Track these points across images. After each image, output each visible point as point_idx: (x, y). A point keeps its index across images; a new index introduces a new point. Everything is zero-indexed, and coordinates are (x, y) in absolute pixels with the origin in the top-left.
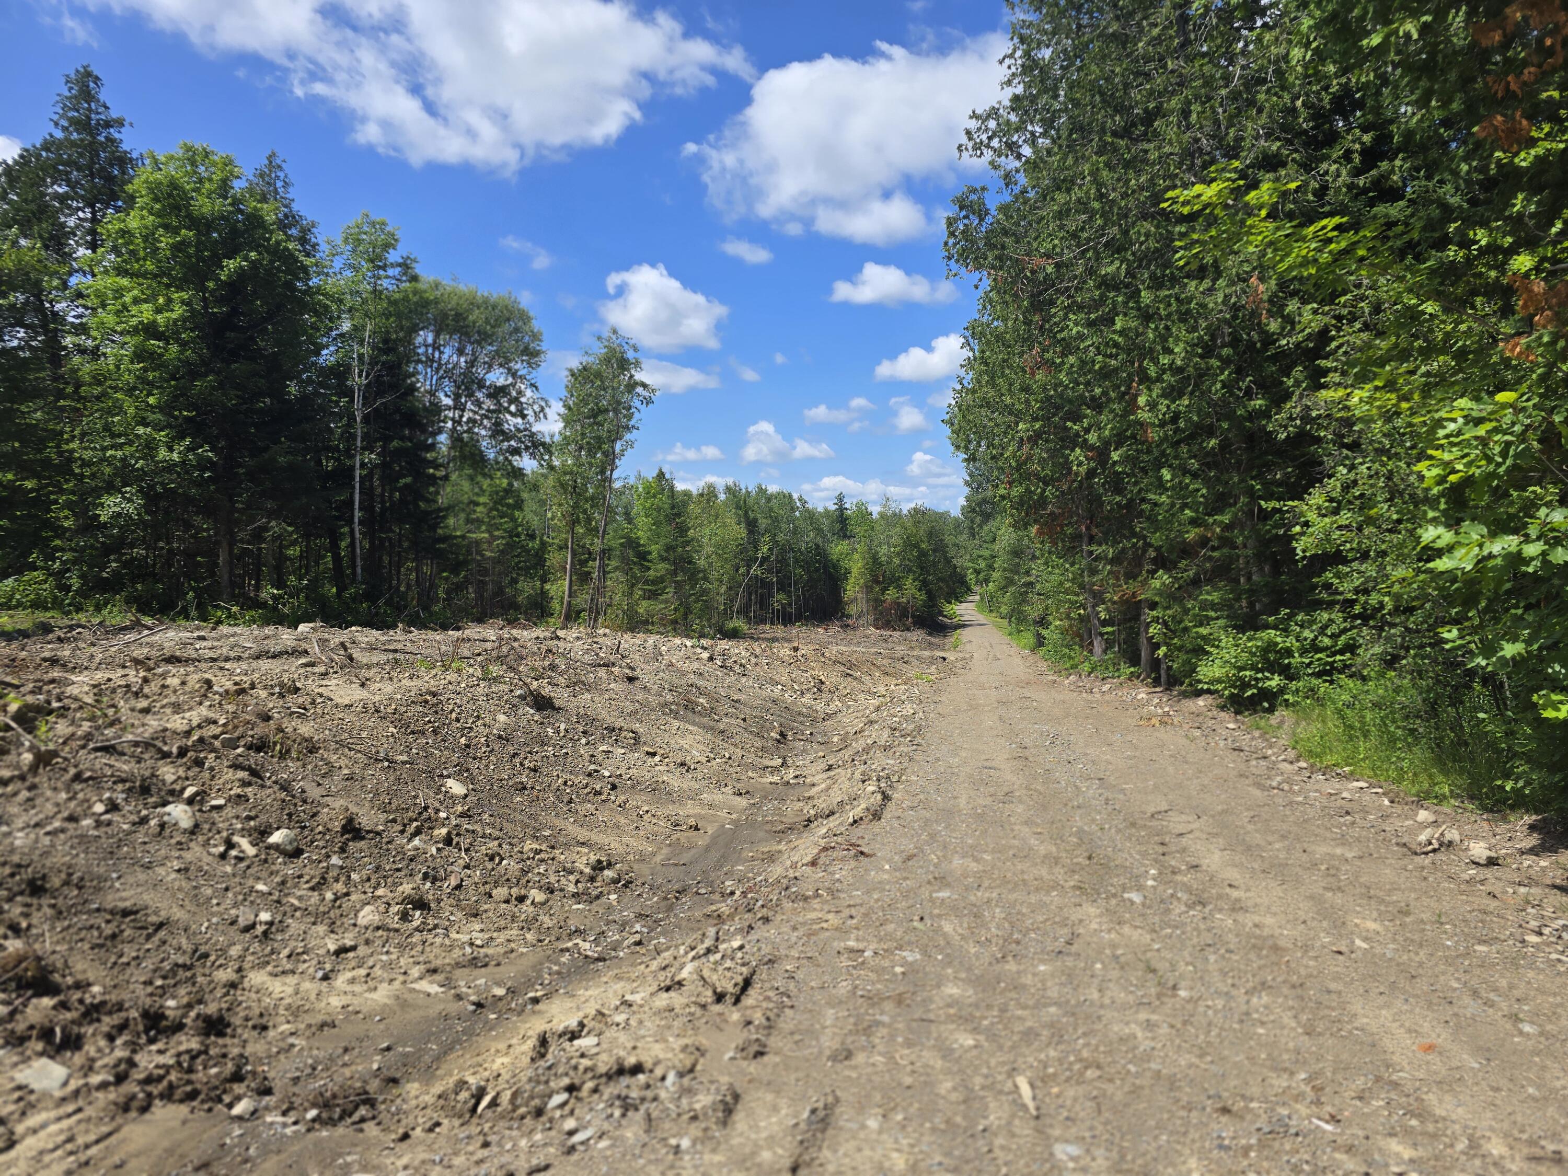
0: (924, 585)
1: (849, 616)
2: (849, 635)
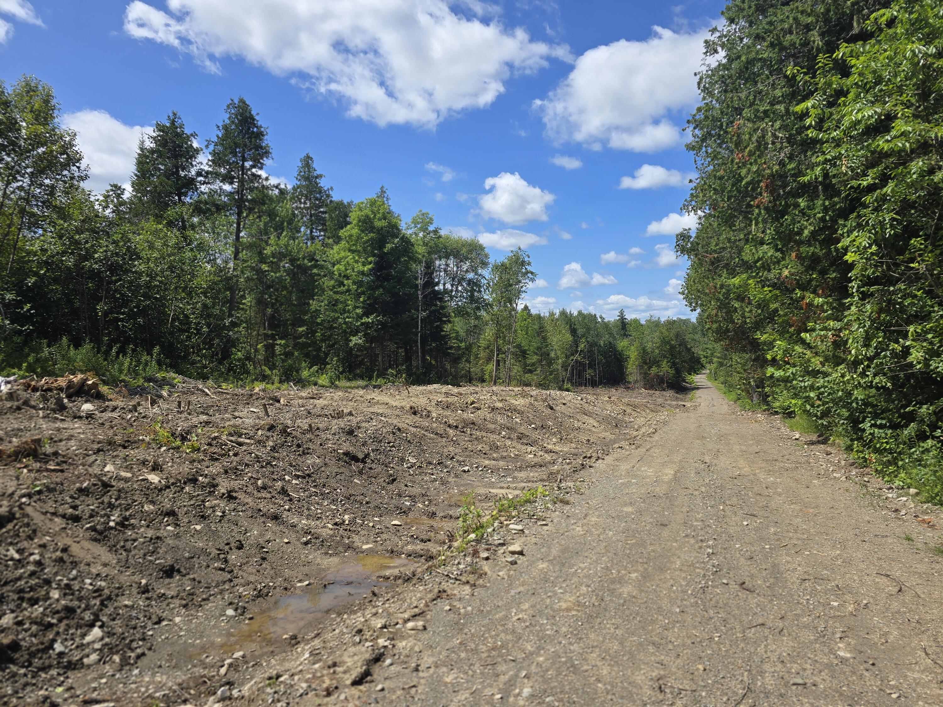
0: (674, 365)
1: (629, 383)
2: (630, 392)
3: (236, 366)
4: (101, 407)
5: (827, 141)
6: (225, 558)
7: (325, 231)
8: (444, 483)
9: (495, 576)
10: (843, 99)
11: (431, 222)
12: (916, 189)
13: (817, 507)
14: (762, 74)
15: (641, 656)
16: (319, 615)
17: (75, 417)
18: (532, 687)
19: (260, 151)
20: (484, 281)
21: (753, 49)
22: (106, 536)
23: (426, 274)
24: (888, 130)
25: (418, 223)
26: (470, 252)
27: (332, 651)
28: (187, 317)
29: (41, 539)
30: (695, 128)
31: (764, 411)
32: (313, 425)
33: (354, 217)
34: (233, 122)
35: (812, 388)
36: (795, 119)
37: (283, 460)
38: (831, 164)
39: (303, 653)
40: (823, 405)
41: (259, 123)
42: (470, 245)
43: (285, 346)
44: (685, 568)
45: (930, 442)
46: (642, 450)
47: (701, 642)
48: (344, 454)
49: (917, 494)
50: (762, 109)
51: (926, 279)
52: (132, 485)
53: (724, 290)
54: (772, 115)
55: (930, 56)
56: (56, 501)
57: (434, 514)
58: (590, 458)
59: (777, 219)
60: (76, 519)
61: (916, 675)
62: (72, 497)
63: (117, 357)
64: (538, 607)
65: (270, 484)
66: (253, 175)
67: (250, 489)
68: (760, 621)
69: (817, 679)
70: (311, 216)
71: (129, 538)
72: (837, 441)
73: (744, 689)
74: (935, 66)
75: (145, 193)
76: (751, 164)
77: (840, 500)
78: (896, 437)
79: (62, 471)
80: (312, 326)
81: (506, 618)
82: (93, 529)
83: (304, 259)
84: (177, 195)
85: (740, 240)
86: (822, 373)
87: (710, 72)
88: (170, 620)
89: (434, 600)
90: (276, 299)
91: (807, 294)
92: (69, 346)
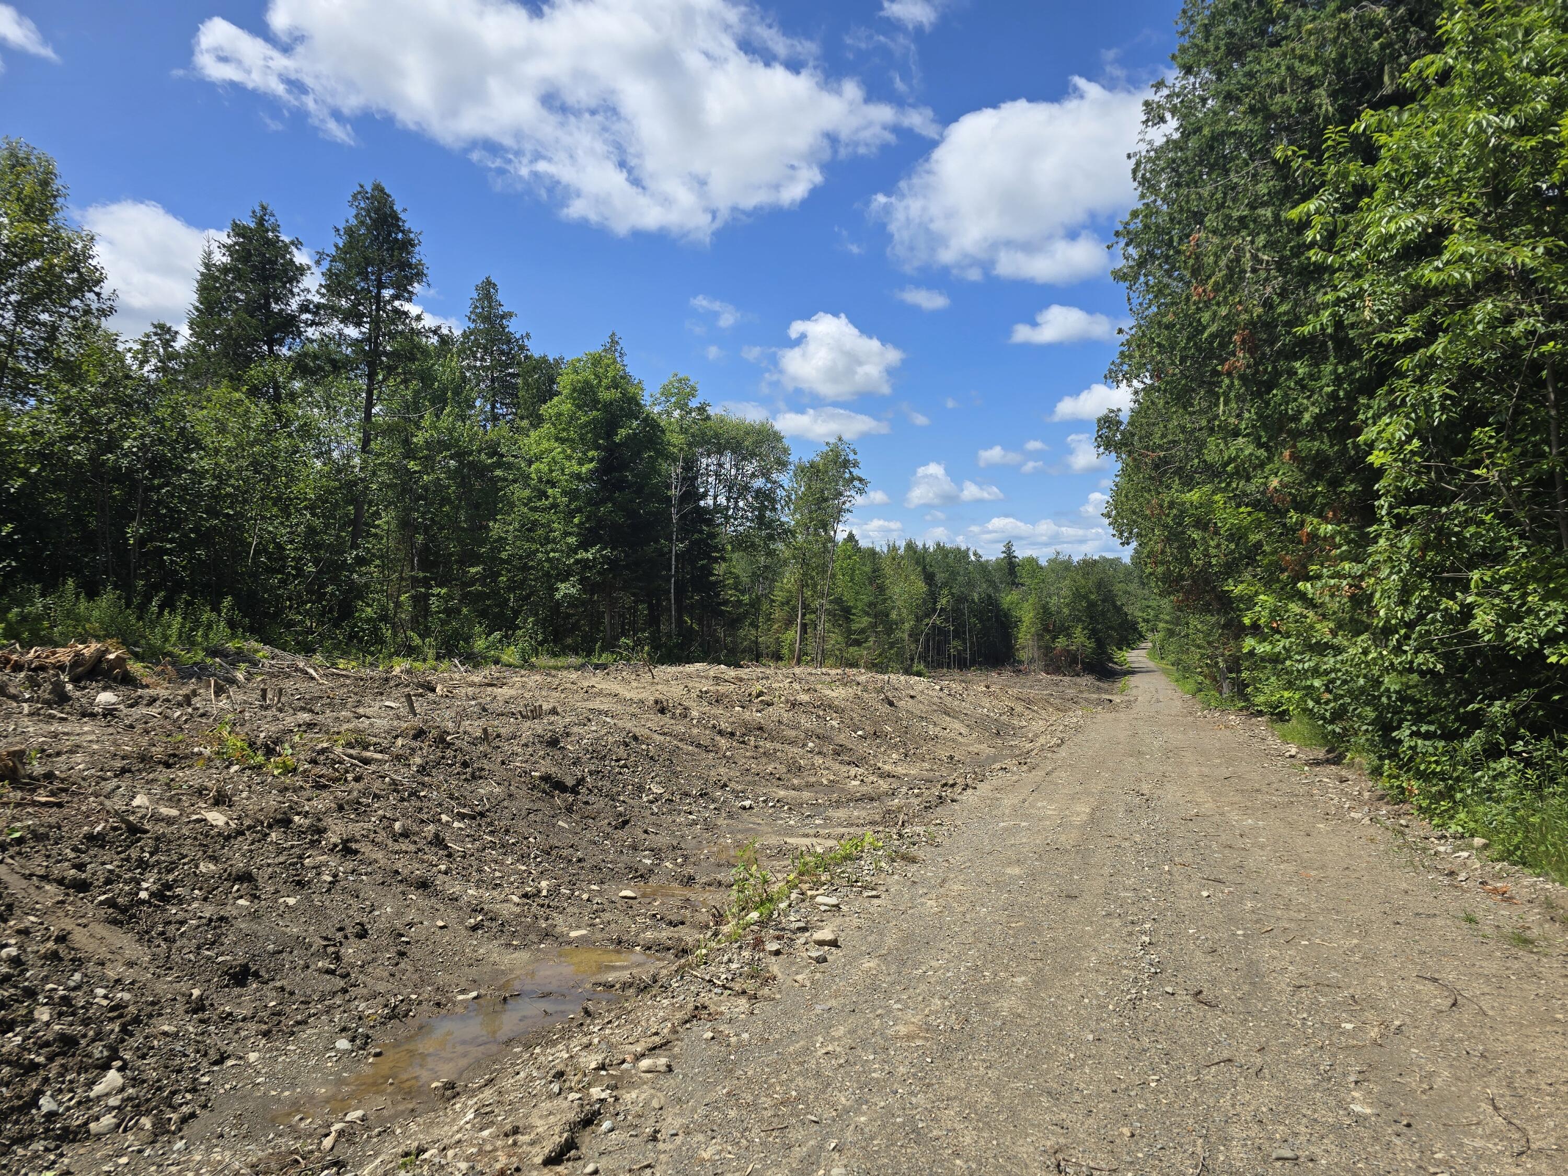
0: (1093, 634)
1: (1021, 662)
2: (1022, 679)
3: (363, 630)
4: (129, 698)
5: (1340, 269)
6: (337, 953)
7: (517, 405)
8: (709, 827)
9: (789, 982)
10: (1366, 200)
11: (693, 393)
12: (1483, 348)
13: (1323, 867)
14: (1237, 157)
15: (1029, 1113)
16: (494, 1048)
17: (84, 715)
18: (846, 1166)
19: (408, 272)
20: (780, 493)
21: (1222, 116)
22: (134, 916)
23: (684, 479)
24: (1438, 251)
25: (672, 395)
26: (758, 444)
27: (513, 1108)
28: (280, 547)
29: (20, 920)
30: (1127, 245)
31: (1241, 710)
32: (490, 730)
33: (564, 382)
34: (362, 223)
35: (1316, 672)
36: (1290, 231)
37: (438, 787)
38: (1346, 306)
39: (463, 1112)
40: (1335, 700)
41: (407, 226)
42: (759, 432)
43: (448, 598)
44: (1104, 968)
45: (1505, 761)
46: (1039, 774)
47: (1127, 1089)
48: (542, 778)
49: (1486, 847)
50: (1235, 214)
51: (1500, 495)
52: (179, 829)
53: (1175, 511)
54: (1252, 226)
55: (1505, 131)
56: (48, 856)
57: (691, 878)
58: (953, 786)
59: (1259, 395)
60: (82, 886)
61: (1478, 1143)
62: (75, 849)
63: (160, 613)
64: (860, 1032)
65: (415, 828)
66: (396, 311)
67: (381, 836)
68: (1226, 1055)
69: (1316, 1150)
70: (493, 381)
71: (173, 919)
72: (1357, 760)
73: (1196, 1167)
74: (1514, 148)
75: (211, 339)
76: (1218, 304)
77: (1360, 857)
78: (1452, 754)
79: (60, 805)
80: (493, 563)
81: (806, 1051)
82: (111, 903)
83: (479, 452)
84: (265, 343)
85: (1201, 429)
86: (1332, 647)
87: (1152, 154)
88: (241, 1058)
89: (686, 1022)
90: (432, 519)
91: (1309, 518)
92: (77, 595)
